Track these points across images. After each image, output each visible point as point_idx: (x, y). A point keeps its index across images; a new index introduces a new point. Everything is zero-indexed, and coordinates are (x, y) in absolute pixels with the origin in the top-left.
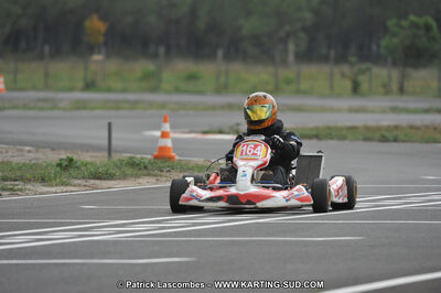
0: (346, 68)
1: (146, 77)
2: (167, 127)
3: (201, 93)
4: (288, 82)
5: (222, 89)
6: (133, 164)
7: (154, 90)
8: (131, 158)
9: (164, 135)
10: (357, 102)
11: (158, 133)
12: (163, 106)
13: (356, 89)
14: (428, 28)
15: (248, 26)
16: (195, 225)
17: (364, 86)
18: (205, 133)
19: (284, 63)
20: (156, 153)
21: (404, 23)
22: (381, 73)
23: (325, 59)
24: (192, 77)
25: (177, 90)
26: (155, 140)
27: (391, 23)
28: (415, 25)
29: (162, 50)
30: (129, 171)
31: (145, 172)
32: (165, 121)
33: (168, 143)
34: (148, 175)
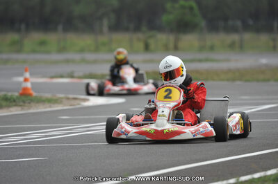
0: (140, 35)
1: (14, 43)
2: (27, 75)
3: (48, 52)
4: (104, 44)
5: (62, 50)
6: (6, 99)
7: (19, 51)
8: (5, 95)
9: (26, 80)
10: (148, 56)
11: (21, 79)
12: (25, 61)
13: (147, 48)
14: (191, 8)
15: (78, 10)
16: (46, 136)
17: (152, 46)
18: (52, 77)
19: (101, 32)
20: (21, 91)
21: (177, 6)
22: (162, 38)
23: (127, 29)
24: (43, 43)
25: (34, 51)
26: (20, 83)
27: (168, 5)
28: (183, 7)
29: (23, 26)
30: (4, 103)
31: (14, 104)
32: (26, 71)
33: (28, 85)
34: (16, 105)
